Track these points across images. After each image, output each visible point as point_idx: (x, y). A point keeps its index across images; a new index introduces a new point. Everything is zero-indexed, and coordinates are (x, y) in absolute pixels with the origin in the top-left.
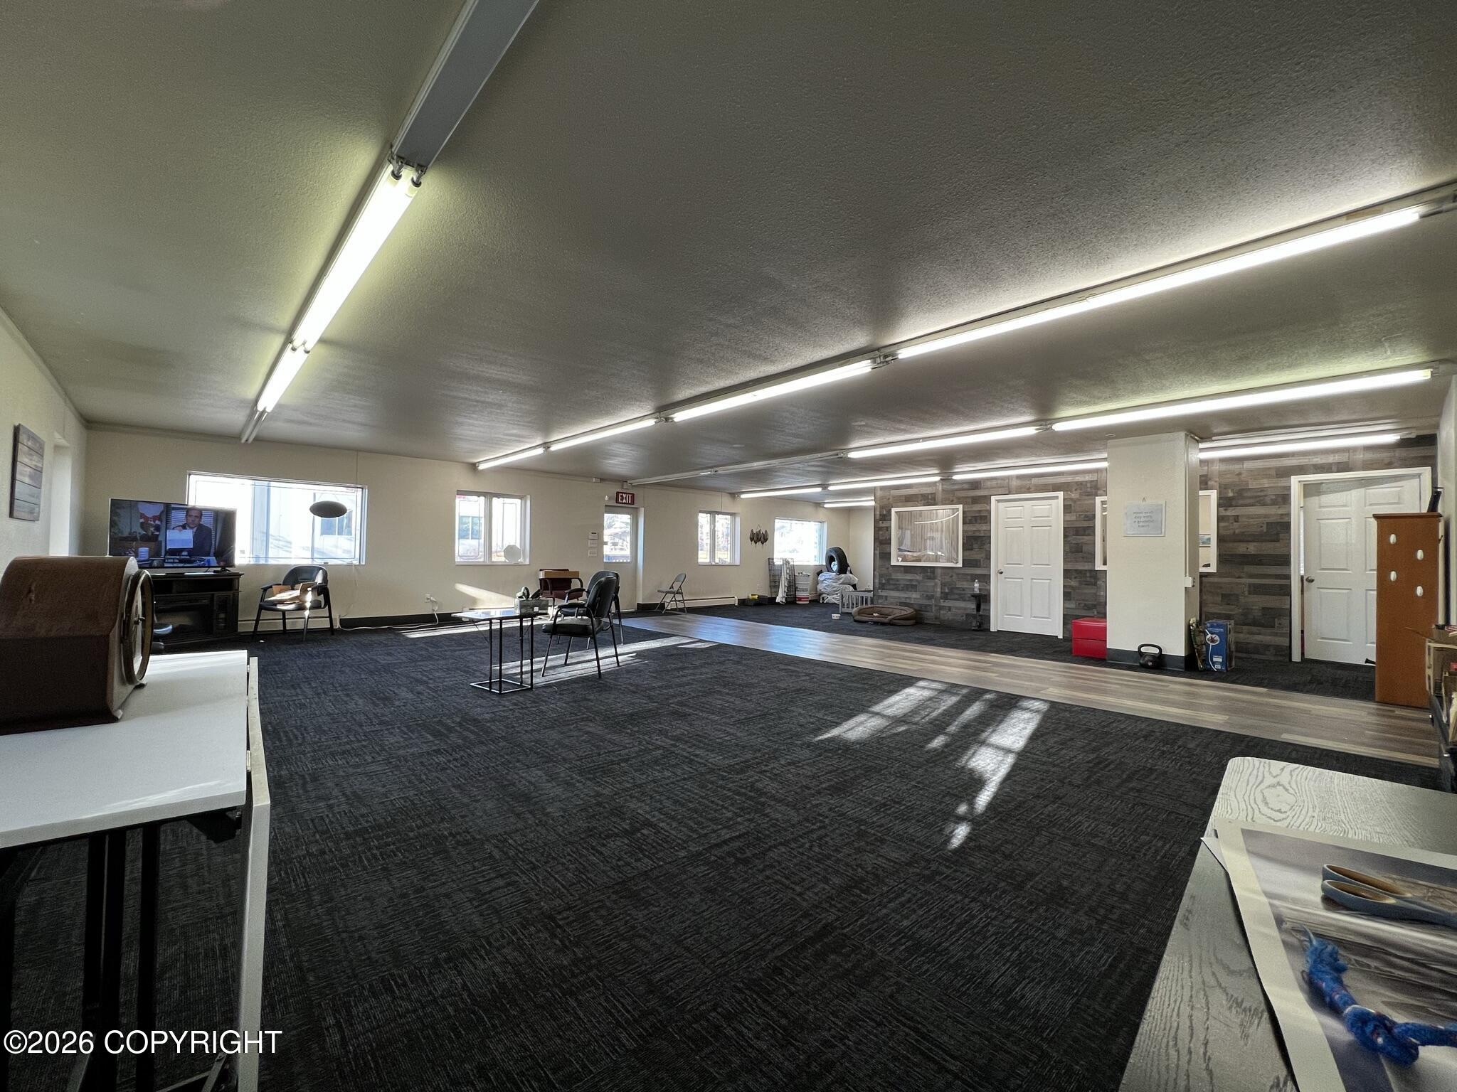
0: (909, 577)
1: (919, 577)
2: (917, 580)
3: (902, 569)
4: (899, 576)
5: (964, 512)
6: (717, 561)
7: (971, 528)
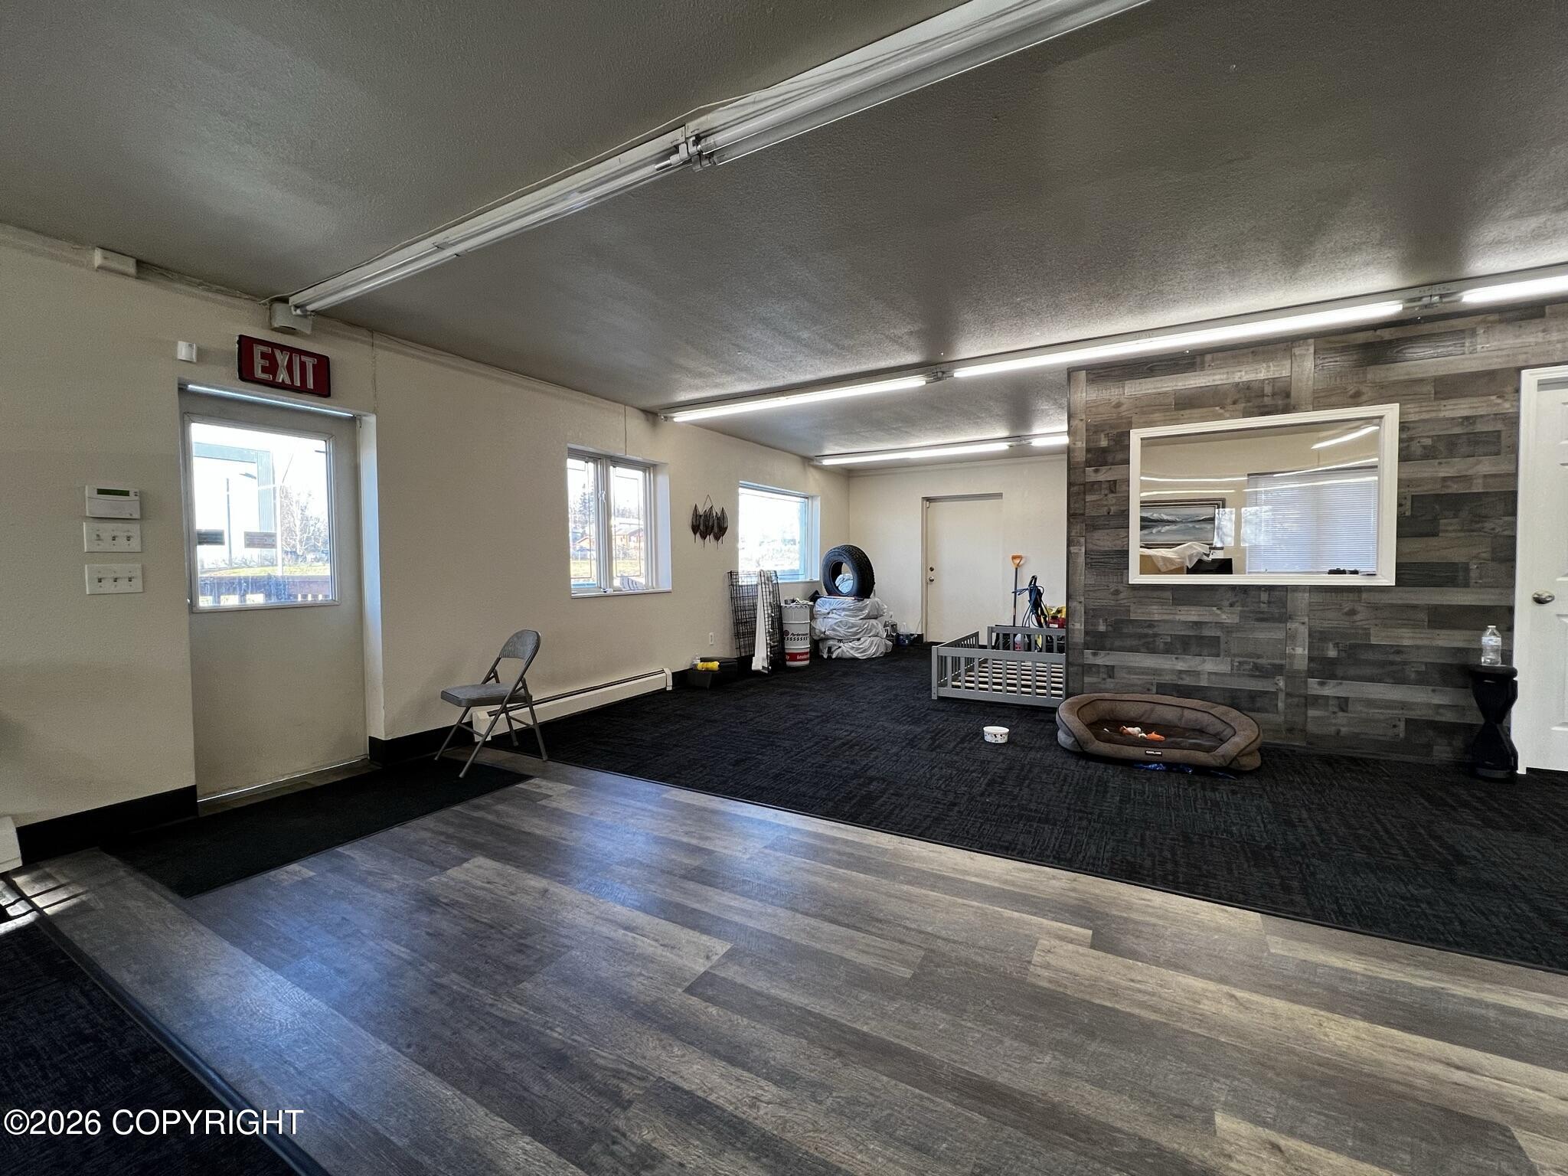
0: (1190, 614)
1: (1228, 617)
2: (1219, 625)
3: (1168, 594)
4: (1156, 612)
5: (1403, 427)
6: (617, 583)
7: (1435, 472)
